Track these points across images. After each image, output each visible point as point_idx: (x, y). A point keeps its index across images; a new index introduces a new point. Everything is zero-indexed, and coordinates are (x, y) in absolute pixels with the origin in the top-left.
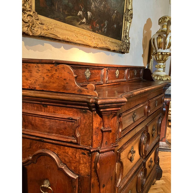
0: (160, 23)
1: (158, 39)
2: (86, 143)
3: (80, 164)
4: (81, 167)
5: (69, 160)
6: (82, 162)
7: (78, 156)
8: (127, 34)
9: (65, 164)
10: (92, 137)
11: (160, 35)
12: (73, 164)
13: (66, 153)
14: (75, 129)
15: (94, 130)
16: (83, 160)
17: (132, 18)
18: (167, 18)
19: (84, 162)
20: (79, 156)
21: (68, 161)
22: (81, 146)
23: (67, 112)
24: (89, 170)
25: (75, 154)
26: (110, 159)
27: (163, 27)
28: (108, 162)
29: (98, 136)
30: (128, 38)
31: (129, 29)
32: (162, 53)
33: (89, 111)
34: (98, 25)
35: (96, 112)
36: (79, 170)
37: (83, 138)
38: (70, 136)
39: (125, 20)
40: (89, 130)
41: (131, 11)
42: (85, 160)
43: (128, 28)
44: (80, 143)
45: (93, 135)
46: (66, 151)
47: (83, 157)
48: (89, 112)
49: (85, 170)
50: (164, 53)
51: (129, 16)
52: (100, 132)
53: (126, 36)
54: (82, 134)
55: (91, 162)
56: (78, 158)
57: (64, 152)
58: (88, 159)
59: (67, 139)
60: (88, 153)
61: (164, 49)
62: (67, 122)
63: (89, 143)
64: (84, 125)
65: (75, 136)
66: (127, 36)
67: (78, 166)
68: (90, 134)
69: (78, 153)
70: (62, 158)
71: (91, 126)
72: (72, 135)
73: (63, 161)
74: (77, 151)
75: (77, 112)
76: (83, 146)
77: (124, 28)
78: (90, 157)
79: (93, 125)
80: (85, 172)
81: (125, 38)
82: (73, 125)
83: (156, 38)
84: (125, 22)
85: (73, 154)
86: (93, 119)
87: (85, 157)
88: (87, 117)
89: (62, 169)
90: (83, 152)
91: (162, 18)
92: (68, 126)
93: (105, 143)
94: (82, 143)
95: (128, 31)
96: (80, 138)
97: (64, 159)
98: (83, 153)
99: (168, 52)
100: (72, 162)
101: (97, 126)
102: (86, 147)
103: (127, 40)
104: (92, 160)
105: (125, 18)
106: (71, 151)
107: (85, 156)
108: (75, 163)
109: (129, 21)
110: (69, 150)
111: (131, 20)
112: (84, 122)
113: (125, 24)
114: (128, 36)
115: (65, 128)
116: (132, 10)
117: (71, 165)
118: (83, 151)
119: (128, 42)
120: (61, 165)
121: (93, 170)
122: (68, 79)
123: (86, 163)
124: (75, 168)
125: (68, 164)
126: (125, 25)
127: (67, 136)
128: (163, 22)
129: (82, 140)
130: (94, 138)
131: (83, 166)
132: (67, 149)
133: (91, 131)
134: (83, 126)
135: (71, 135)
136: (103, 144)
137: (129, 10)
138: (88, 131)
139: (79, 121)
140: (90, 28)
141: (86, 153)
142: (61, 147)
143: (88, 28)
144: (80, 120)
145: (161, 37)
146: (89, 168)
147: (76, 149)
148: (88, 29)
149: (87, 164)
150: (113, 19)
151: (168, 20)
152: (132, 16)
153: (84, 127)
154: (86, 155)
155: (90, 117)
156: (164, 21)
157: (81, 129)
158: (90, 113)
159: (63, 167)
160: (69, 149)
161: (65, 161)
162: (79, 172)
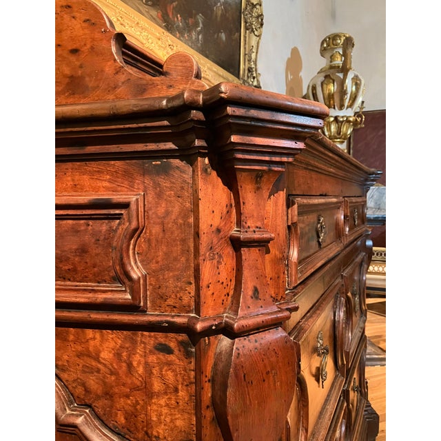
0: (323, 51)
1: (325, 86)
2: (170, 302)
3: (150, 395)
4: (155, 407)
5: (105, 383)
6: (157, 386)
7: (139, 363)
8: (252, 63)
9: (89, 406)
10: (197, 271)
11: (329, 75)
12: (121, 402)
13: (89, 356)
14: (124, 248)
15: (204, 240)
16: (162, 377)
17: (262, 25)
18: (340, 37)
19: (168, 387)
20: (146, 363)
21: (99, 392)
22: (152, 316)
23: (86, 180)
24: (190, 419)
25: (129, 356)
26: (273, 359)
27: (332, 58)
28: (268, 373)
29: (222, 267)
30: (255, 75)
31: (257, 53)
32: (336, 118)
33: (178, 161)
34: (180, 18)
35: (207, 161)
36: (148, 424)
37: (158, 280)
38: (105, 282)
39: (247, 29)
40: (184, 241)
41: (258, 7)
42: (170, 376)
43: (254, 50)
44: (145, 303)
45: (201, 262)
46: (91, 349)
47: (162, 364)
48: (178, 167)
49: (172, 421)
50: (343, 117)
51: (254, 19)
52: (229, 250)
53: (250, 70)
54: (153, 266)
55: (198, 382)
56: (141, 370)
57: (80, 355)
58: (185, 370)
59: (90, 295)
60: (181, 343)
61: (341, 107)
62: (91, 222)
63: (186, 300)
64: (163, 224)
65: (123, 277)
66: (254, 69)
67: (144, 408)
68: (187, 260)
69: (140, 350)
70: (75, 381)
71: (189, 225)
72: (112, 274)
73: (79, 391)
74: (134, 342)
75: (127, 175)
76: (158, 315)
77: (245, 48)
78: (193, 360)
79: (197, 219)
80: (172, 430)
81: (249, 75)
82: (115, 231)
83: (319, 83)
84: (246, 32)
85: (118, 355)
86: (196, 192)
87: (169, 364)
88: (171, 189)
89: (75, 426)
90: (162, 340)
91: (329, 38)
92: (93, 240)
93: (250, 293)
94: (153, 302)
95: (253, 56)
96: (145, 281)
97: (84, 385)
98: (161, 344)
99: (350, 117)
100: (117, 391)
101: (217, 222)
102: (173, 317)
103: (254, 78)
104: (199, 370)
105: (246, 22)
106: (112, 344)
107: (172, 357)
108: (127, 396)
109: (256, 33)
110: (103, 340)
111: (259, 30)
112: (161, 211)
113: (245, 37)
114: (256, 71)
115: (83, 250)
116: (260, 5)
117: (111, 407)
118: (161, 337)
119: (255, 83)
120: (68, 412)
121: (209, 414)
122: (88, 46)
123: (176, 390)
124: (131, 416)
125: (100, 405)
126: (245, 41)
127: (90, 281)
128: (332, 46)
129: (154, 289)
130: (206, 275)
131: (162, 402)
132: (94, 339)
133: (192, 245)
134: (156, 229)
135: (107, 277)
136: (244, 298)
137: (254, 6)
138: (177, 249)
139: (141, 209)
140: (158, 16)
141: (172, 345)
142: (68, 333)
143: (154, 17)
144: (141, 204)
145: (331, 81)
146: (191, 408)
147: (129, 333)
148: (154, 19)
149: (180, 393)
150: (216, 16)
151: (342, 41)
152: (262, 20)
153: (161, 235)
154: (176, 351)
155: (182, 188)
156: (334, 42)
157: (150, 245)
158: (184, 172)
159: (79, 421)
160: (102, 336)
161: (87, 391)
162: (146, 433)
